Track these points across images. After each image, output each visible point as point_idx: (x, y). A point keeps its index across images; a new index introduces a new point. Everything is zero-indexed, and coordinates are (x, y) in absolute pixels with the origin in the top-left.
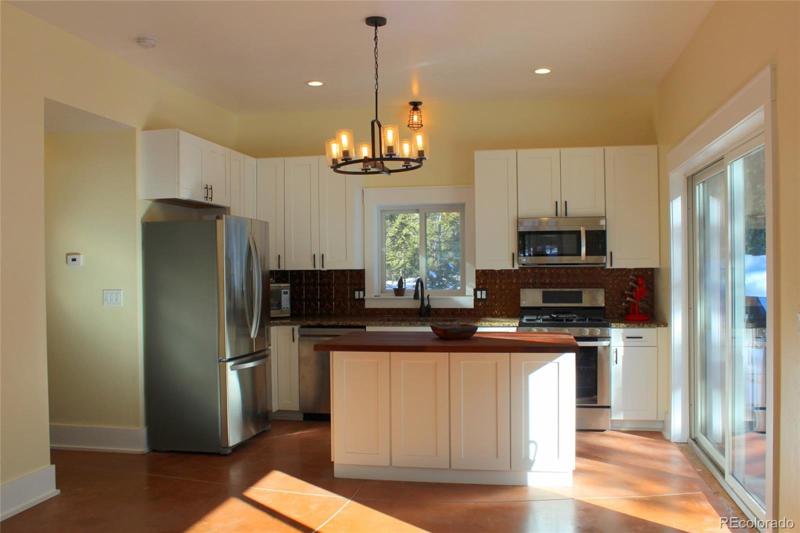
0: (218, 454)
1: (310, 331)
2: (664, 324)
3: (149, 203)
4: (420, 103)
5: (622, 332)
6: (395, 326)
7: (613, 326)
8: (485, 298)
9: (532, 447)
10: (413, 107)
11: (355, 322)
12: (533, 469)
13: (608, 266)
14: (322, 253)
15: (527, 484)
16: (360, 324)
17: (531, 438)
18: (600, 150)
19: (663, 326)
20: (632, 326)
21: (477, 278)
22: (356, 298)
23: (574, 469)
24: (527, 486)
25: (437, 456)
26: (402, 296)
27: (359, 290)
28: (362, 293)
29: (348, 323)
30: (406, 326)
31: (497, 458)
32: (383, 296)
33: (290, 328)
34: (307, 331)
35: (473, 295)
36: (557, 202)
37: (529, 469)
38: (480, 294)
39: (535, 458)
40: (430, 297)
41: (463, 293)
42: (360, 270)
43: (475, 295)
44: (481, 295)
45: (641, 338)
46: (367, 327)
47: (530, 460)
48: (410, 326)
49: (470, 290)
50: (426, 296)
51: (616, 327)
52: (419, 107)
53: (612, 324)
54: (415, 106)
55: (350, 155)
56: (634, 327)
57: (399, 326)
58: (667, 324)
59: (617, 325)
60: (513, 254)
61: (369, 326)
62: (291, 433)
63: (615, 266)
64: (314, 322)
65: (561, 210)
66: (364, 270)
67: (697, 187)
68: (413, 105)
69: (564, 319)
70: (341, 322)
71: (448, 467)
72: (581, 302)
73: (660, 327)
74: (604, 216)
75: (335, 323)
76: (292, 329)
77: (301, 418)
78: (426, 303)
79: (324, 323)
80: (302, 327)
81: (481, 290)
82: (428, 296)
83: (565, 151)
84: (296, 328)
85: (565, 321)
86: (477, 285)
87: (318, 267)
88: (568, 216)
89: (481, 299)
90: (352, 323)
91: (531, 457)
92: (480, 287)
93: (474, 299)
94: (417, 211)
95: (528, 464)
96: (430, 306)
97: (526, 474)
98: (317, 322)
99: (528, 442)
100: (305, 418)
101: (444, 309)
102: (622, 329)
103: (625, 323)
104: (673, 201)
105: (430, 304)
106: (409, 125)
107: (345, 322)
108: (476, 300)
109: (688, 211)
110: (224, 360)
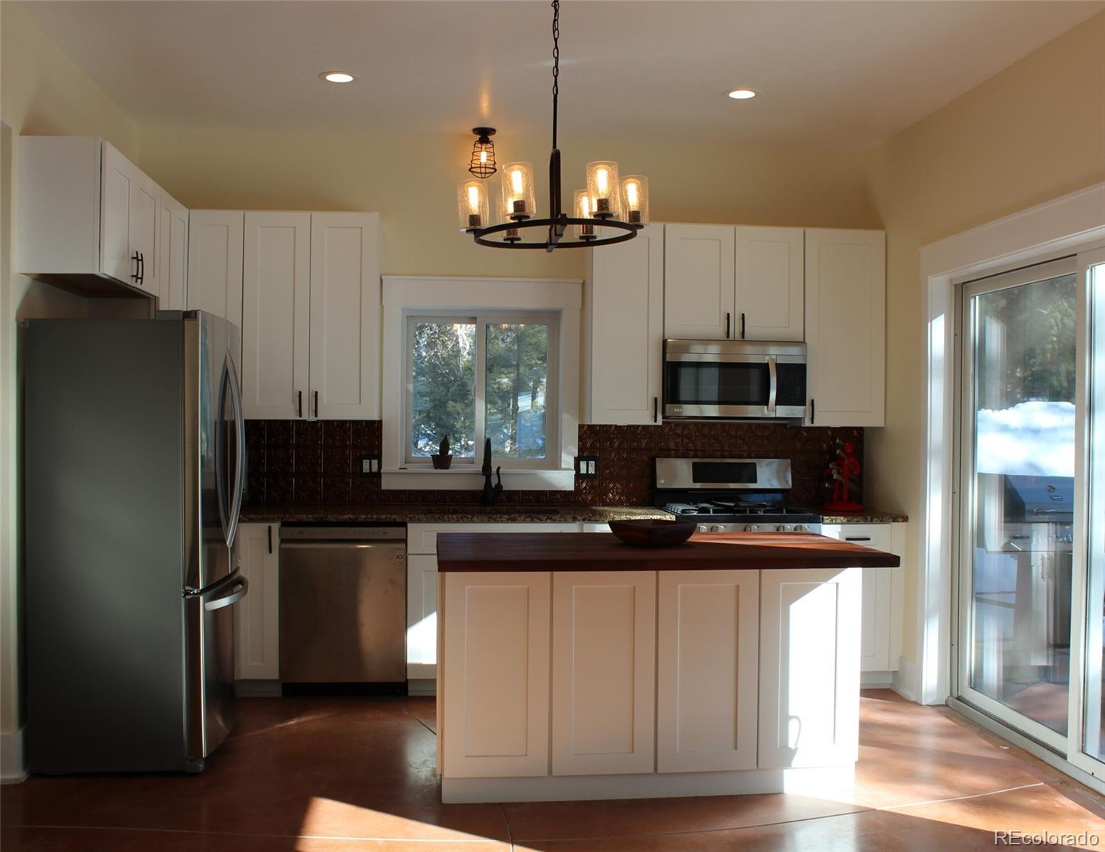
0: (180, 774)
1: (301, 533)
2: (903, 517)
3: (27, 281)
4: (492, 131)
5: (840, 530)
6: (463, 522)
7: (826, 521)
8: (593, 473)
9: (793, 726)
10: (479, 136)
11: (388, 516)
12: (795, 763)
13: (807, 423)
14: (314, 388)
15: (783, 789)
16: (398, 518)
17: (791, 713)
18: (796, 232)
19: (901, 520)
20: (855, 520)
21: (580, 438)
22: (364, 471)
23: (857, 760)
24: (783, 793)
25: (633, 752)
26: (447, 468)
27: (371, 458)
28: (375, 462)
29: (375, 516)
30: (482, 522)
31: (736, 748)
32: (411, 468)
33: (266, 525)
34: (295, 532)
35: (573, 467)
36: (728, 315)
37: (787, 764)
38: (585, 466)
39: (798, 746)
40: (501, 470)
41: (556, 465)
42: (373, 422)
43: (577, 467)
44: (588, 468)
45: (869, 539)
46: (410, 525)
47: (790, 748)
48: (489, 522)
49: (568, 460)
50: (494, 470)
51: (832, 523)
52: (491, 138)
53: (825, 518)
54: (484, 135)
55: (527, 211)
56: (858, 522)
57: (469, 522)
58: (907, 518)
59: (832, 520)
60: (656, 399)
61: (412, 521)
62: (282, 721)
63: (817, 423)
64: (310, 516)
65: (736, 329)
66: (380, 422)
67: (972, 301)
68: (479, 134)
69: (748, 510)
70: (363, 516)
71: (653, 771)
72: (755, 481)
73: (897, 522)
74: (802, 340)
75: (352, 517)
76: (267, 529)
77: (277, 692)
78: (494, 481)
79: (331, 518)
80: (284, 524)
81: (587, 459)
82: (499, 468)
83: (742, 229)
84: (276, 526)
85: (748, 512)
86: (580, 450)
87: (308, 416)
88: (746, 339)
89: (587, 475)
90: (384, 516)
91: (791, 745)
92: (585, 454)
93: (575, 475)
94: (473, 320)
95: (785, 756)
96: (502, 487)
97: (783, 773)
98: (315, 516)
99: (786, 718)
100: (285, 693)
101: (523, 491)
102: (840, 525)
103: (845, 516)
104: (933, 321)
105: (501, 483)
106: (472, 168)
107: (369, 516)
108: (578, 477)
109: (955, 338)
110: (196, 591)
